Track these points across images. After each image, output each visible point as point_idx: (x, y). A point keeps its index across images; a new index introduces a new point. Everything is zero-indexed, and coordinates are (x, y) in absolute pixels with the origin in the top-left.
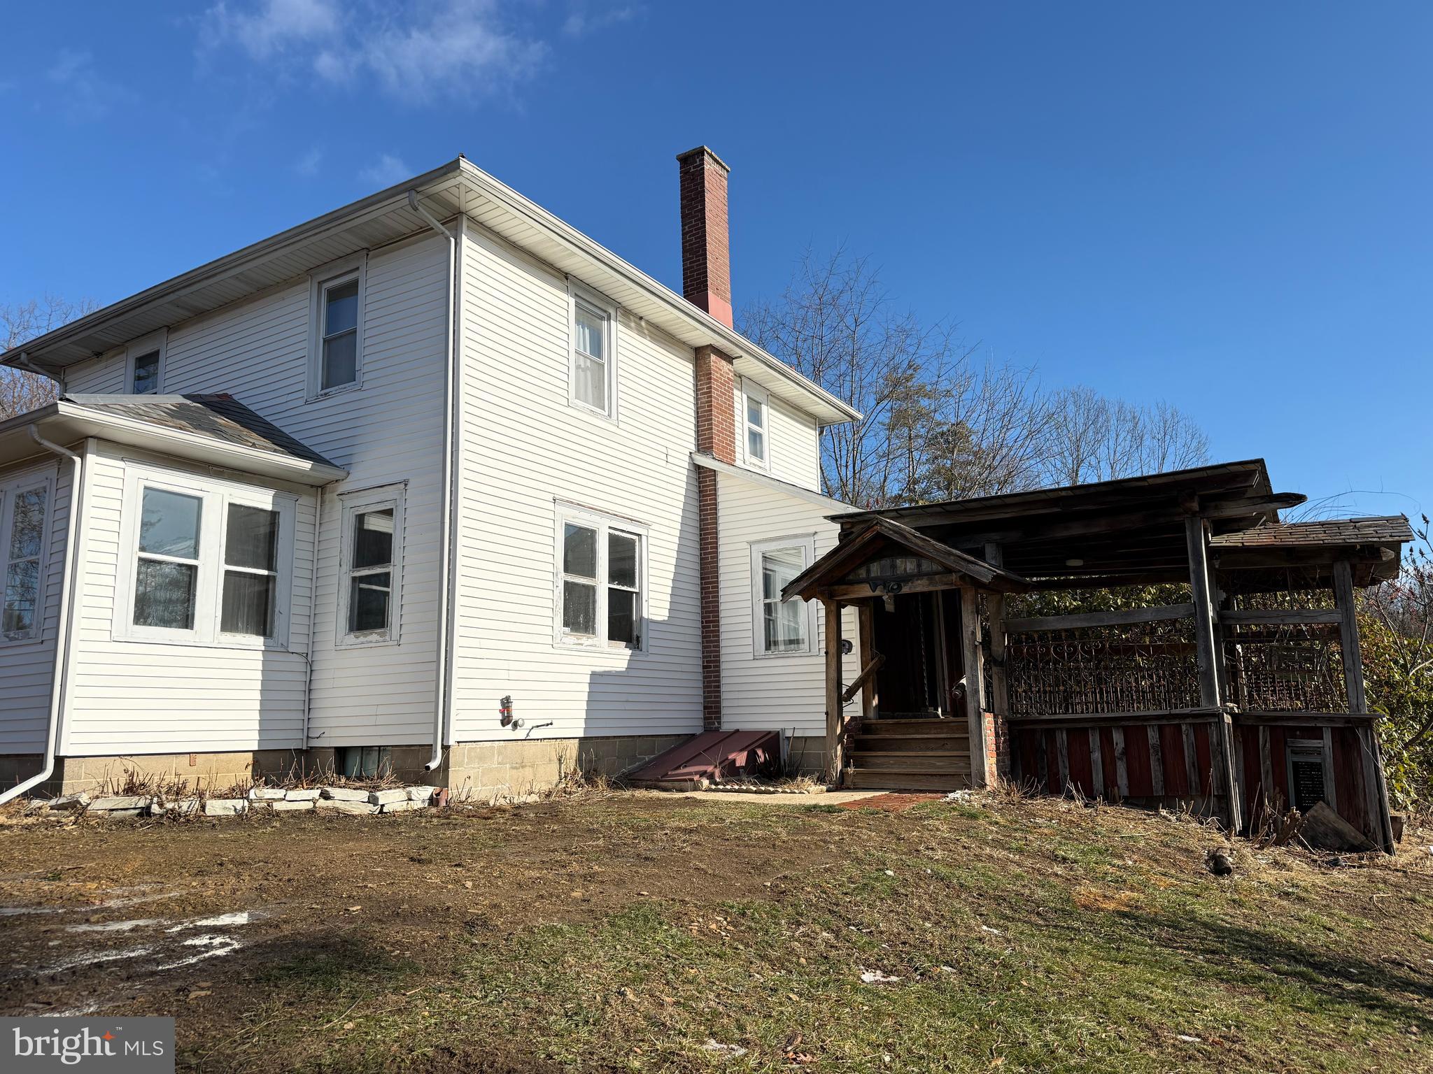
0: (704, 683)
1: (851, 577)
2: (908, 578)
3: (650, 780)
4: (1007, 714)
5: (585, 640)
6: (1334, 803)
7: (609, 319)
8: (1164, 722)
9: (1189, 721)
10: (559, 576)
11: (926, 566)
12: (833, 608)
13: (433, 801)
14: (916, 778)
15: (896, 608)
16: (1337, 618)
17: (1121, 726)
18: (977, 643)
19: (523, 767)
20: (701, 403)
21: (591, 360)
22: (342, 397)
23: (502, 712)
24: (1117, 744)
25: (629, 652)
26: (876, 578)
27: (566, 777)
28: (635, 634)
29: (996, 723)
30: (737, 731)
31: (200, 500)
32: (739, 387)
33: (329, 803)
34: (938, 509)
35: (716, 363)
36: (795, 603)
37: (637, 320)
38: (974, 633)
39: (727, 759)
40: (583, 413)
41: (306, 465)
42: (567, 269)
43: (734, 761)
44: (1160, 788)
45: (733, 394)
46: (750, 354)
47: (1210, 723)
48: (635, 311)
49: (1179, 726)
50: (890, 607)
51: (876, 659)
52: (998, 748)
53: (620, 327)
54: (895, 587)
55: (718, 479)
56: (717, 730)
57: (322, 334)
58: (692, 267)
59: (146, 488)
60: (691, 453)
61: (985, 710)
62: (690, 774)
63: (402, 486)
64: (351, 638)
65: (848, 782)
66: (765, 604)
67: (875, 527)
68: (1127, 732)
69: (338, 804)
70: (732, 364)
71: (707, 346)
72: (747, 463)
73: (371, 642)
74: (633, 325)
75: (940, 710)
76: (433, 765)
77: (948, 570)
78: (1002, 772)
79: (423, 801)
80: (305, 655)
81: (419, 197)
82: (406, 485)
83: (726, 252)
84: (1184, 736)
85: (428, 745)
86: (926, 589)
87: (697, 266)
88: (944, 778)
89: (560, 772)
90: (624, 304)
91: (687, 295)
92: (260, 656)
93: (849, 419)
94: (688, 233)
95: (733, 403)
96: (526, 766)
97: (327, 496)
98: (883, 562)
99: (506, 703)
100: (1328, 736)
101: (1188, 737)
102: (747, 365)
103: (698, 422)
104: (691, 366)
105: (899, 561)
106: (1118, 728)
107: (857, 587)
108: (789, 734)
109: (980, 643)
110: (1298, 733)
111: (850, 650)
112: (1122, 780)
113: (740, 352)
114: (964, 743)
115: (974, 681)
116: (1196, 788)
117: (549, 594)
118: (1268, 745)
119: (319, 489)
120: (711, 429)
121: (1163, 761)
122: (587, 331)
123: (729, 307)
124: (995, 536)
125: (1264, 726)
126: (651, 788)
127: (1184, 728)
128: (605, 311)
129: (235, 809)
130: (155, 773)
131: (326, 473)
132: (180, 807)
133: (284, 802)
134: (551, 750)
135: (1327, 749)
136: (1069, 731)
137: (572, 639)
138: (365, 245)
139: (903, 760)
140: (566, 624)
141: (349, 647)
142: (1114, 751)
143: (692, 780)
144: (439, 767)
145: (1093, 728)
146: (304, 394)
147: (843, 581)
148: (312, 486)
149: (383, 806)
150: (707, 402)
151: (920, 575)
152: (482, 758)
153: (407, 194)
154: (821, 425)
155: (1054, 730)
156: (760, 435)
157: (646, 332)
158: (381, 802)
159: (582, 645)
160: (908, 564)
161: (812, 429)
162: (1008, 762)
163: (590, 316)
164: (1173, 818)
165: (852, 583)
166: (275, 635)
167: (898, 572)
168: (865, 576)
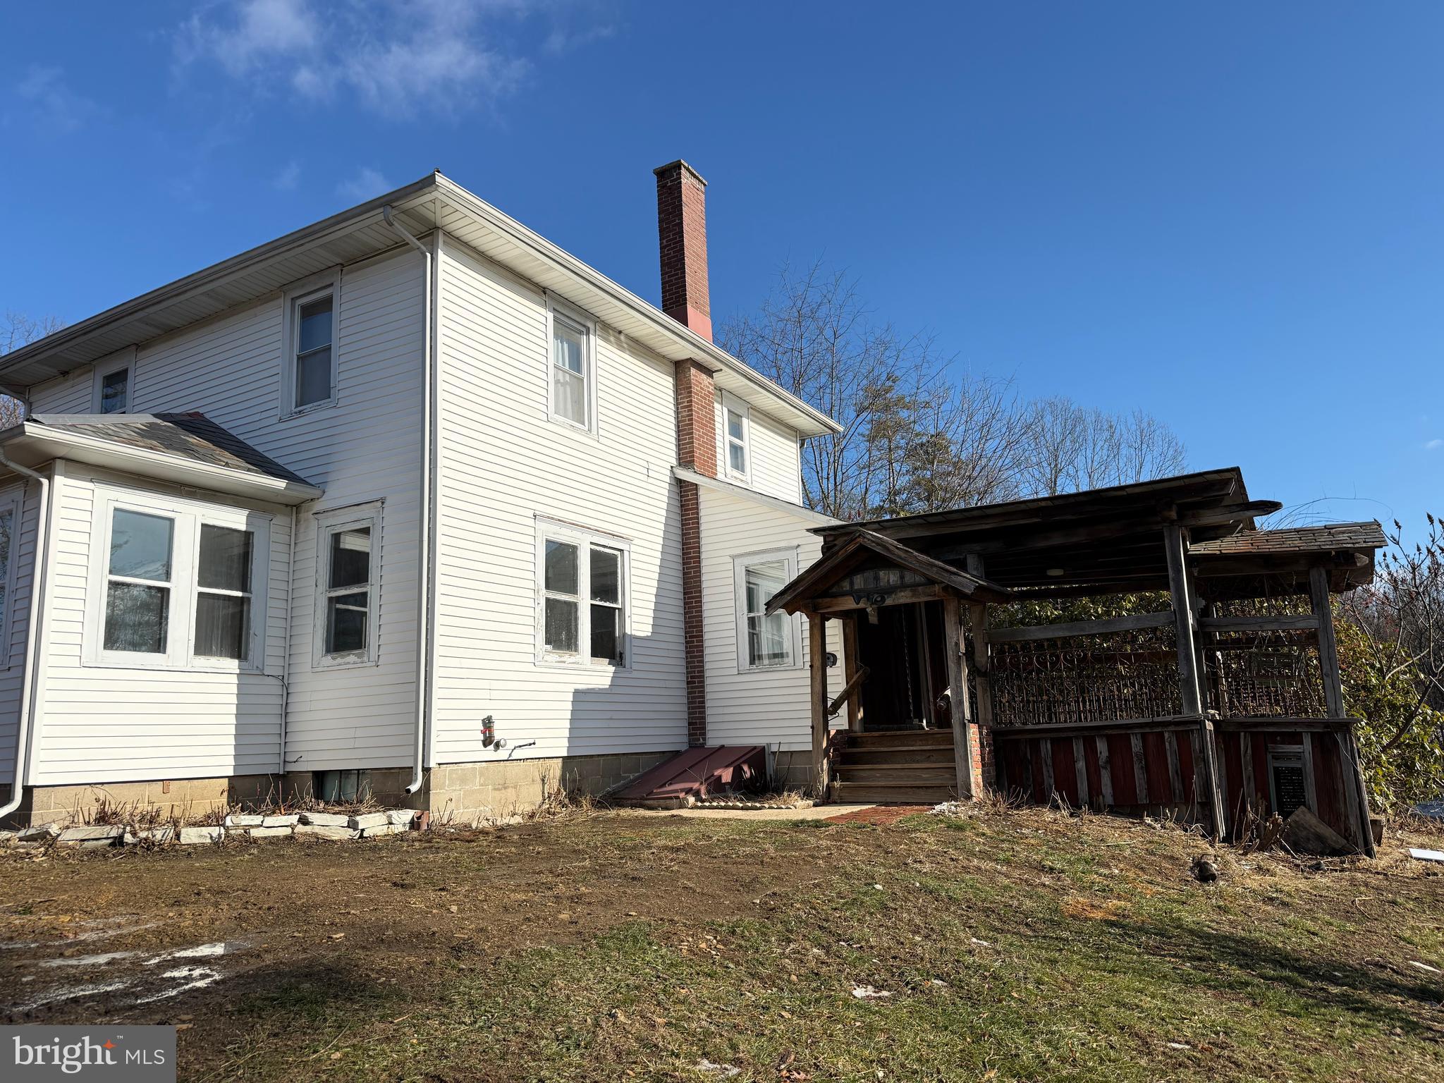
0: (688, 699)
1: (834, 590)
2: (891, 590)
3: (635, 799)
4: (991, 724)
5: (568, 657)
6: (1315, 807)
7: (588, 334)
8: (1147, 730)
9: (1172, 728)
10: (540, 593)
11: (909, 578)
12: (817, 621)
13: (414, 825)
14: (902, 790)
15: (879, 620)
16: (1314, 624)
17: (1104, 735)
18: (960, 654)
19: (505, 788)
20: (682, 417)
21: (570, 374)
22: (318, 414)
23: (484, 733)
24: (1101, 753)
25: (612, 669)
26: (859, 590)
27: (549, 797)
28: (618, 650)
29: (981, 733)
30: (723, 747)
31: (171, 521)
32: (720, 400)
33: (308, 829)
34: (920, 521)
35: (697, 377)
36: (779, 616)
37: (617, 335)
38: (957, 644)
39: (713, 775)
40: (563, 427)
41: (280, 484)
42: (545, 284)
43: (720, 777)
44: (1144, 797)
45: (713, 408)
46: (730, 367)
47: (1192, 731)
48: (615, 325)
49: (1161, 734)
50: (873, 619)
51: (861, 672)
52: (983, 759)
53: (600, 342)
54: (879, 599)
55: (701, 492)
56: (702, 745)
57: (296, 351)
58: (671, 281)
59: (116, 509)
60: (672, 467)
61: (969, 721)
62: (676, 791)
63: (379, 504)
64: (328, 660)
65: (835, 796)
66: (749, 618)
67: (858, 539)
68: (1110, 740)
69: (317, 830)
70: (712, 378)
71: (687, 360)
72: (729, 476)
73: (349, 663)
74: (612, 339)
75: (925, 721)
76: (414, 788)
77: (931, 582)
78: (988, 783)
79: (404, 825)
80: (281, 678)
81: (394, 212)
82: (383, 503)
83: (705, 266)
84: (1167, 744)
85: (408, 768)
86: (909, 601)
87: (675, 279)
88: (930, 790)
89: (543, 793)
90: (602, 318)
91: (666, 309)
92: (234, 679)
93: (830, 432)
94: (666, 246)
95: (714, 416)
96: (509, 787)
97: (303, 516)
98: (867, 574)
99: (488, 724)
100: (1307, 741)
101: (1170, 744)
102: (727, 378)
103: (679, 436)
104: (671, 380)
105: (881, 573)
106: (1101, 736)
107: (841, 600)
108: (774, 748)
109: (964, 654)
110: (1278, 738)
111: (834, 663)
112: (1107, 788)
113: (720, 366)
114: (949, 755)
115: (958, 692)
116: (1180, 796)
117: (531, 612)
118: (1249, 751)
119: (294, 508)
120: (692, 442)
121: (1147, 769)
122: (566, 346)
123: (708, 320)
124: (977, 547)
125: (1245, 733)
126: (636, 807)
127: (1166, 735)
128: (584, 326)
129: (211, 837)
130: (127, 802)
131: (300, 492)
132: (154, 836)
133: (262, 828)
134: (534, 770)
135: (1307, 755)
136: (1053, 741)
137: (554, 657)
138: (339, 261)
139: (890, 772)
140: (548, 642)
141: (326, 669)
142: (1097, 760)
143: (677, 798)
144: (420, 790)
145: (1077, 738)
146: (278, 411)
147: (826, 594)
148: (287, 505)
149: (363, 830)
150: (688, 416)
151: (903, 587)
152: (463, 780)
153: (381, 210)
154: (802, 437)
155: (1038, 740)
156: (741, 448)
157: (625, 346)
158: (361, 827)
159: (564, 662)
160: (891, 576)
161: (792, 441)
162: (993, 773)
163: (568, 330)
164: (1158, 826)
165: (835, 596)
166: (250, 657)
167: (882, 584)
168: (848, 589)
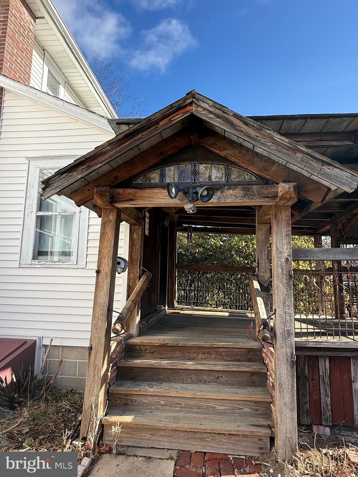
11: (238, 175)
51: (144, 277)
55: (5, 99)
66: (37, 217)
67: (189, 108)
98: (182, 166)
102: (48, 35)
105: (202, 168)
108: (46, 342)
165: (141, 187)
167: (201, 180)
168: (157, 181)
